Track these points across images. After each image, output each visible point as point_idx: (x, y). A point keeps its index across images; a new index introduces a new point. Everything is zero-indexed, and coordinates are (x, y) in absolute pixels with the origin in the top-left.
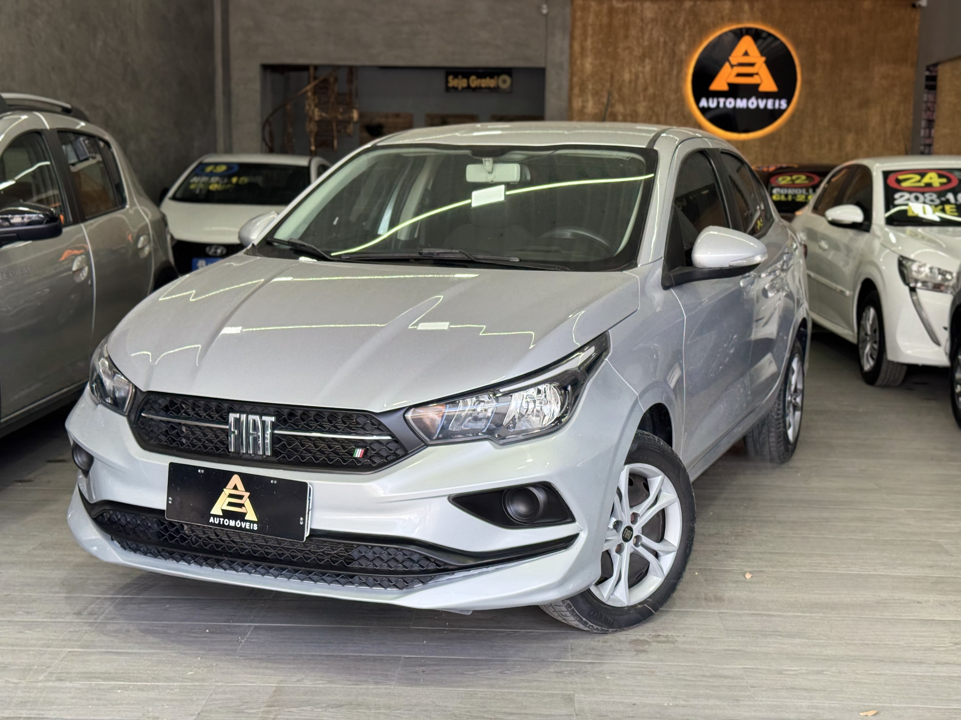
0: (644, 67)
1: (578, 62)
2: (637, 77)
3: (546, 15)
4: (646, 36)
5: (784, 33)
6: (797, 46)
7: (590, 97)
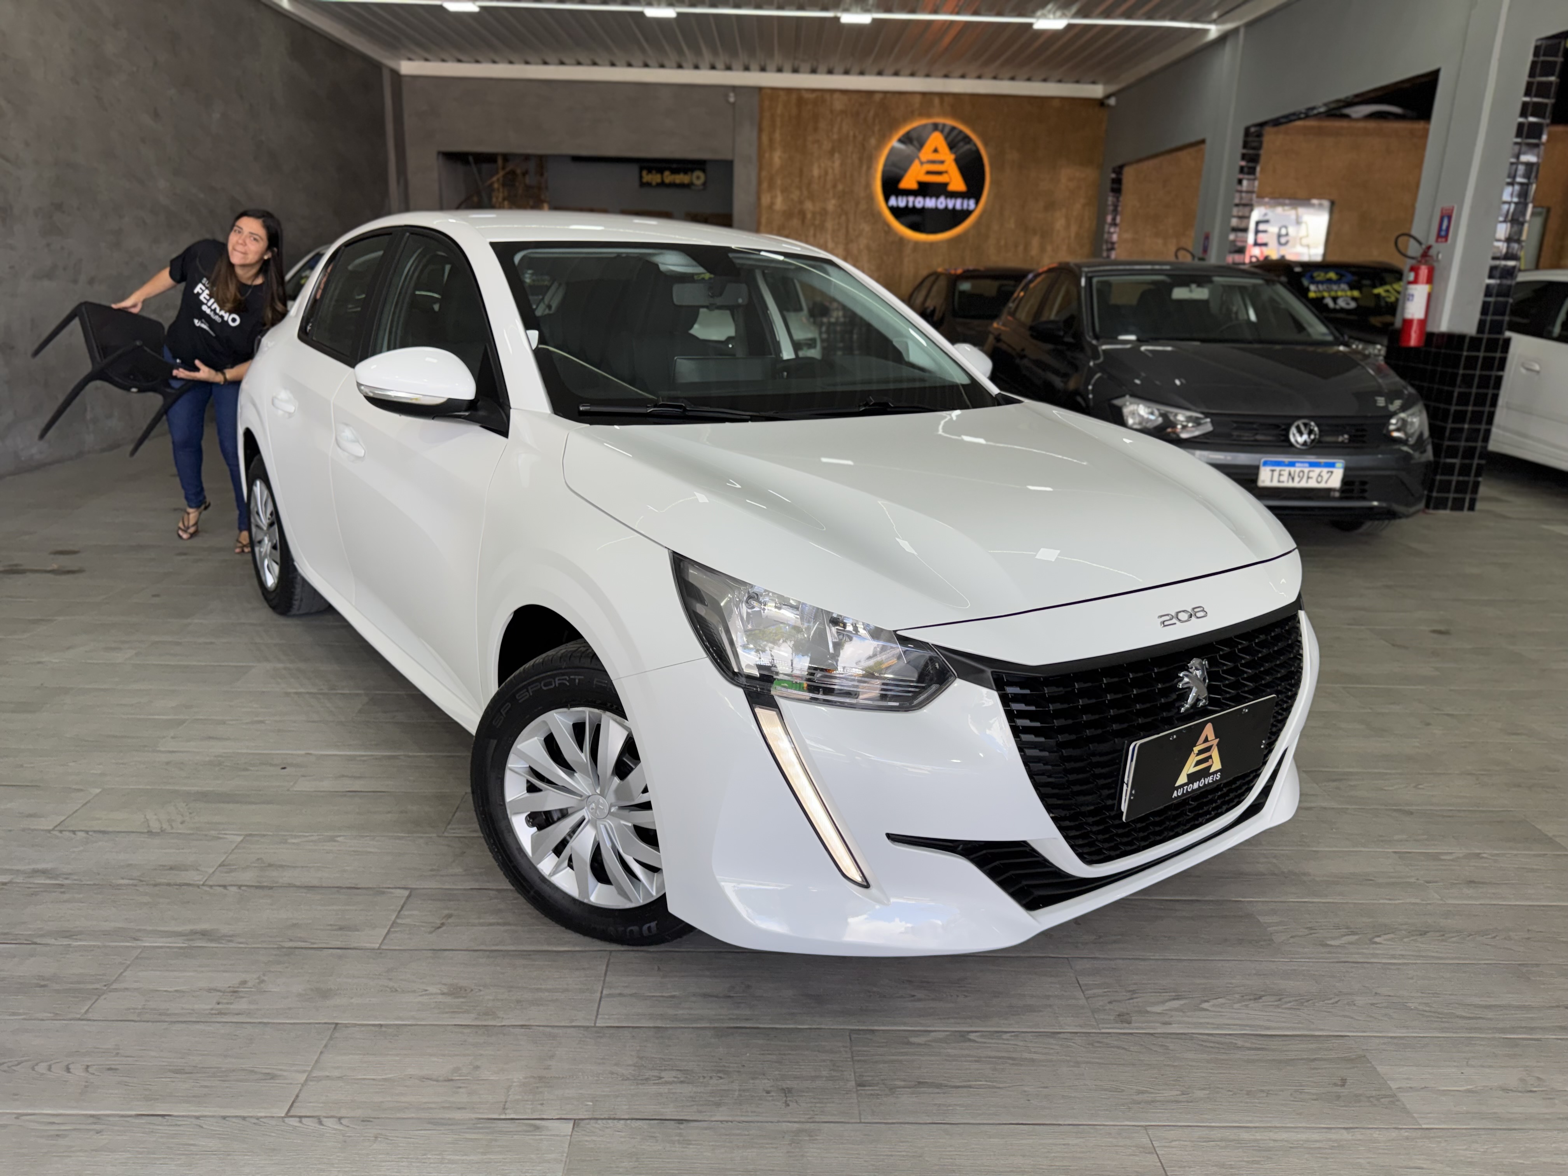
0: (833, 162)
1: (767, 155)
2: (826, 173)
3: (733, 104)
4: (836, 129)
5: (974, 130)
6: (986, 144)
7: (779, 194)
